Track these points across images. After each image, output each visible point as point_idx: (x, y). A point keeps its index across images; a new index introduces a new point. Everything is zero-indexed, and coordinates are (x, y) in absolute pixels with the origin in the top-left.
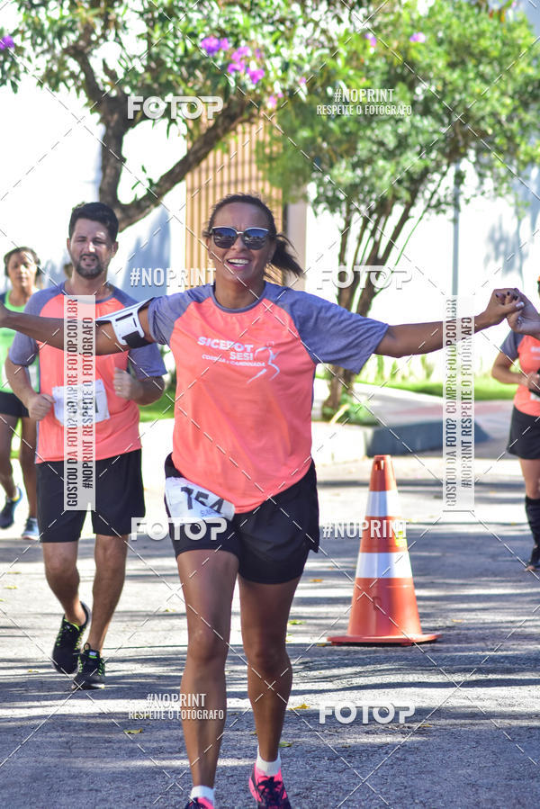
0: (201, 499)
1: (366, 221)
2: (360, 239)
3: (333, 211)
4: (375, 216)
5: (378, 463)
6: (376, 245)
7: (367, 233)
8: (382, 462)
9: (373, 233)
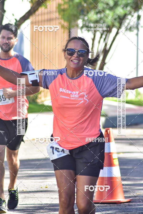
0: (57, 150)
1: (102, 35)
2: (99, 42)
3: (88, 31)
4: (105, 33)
5: (107, 131)
6: (106, 45)
7: (102, 40)
8: (108, 131)
9: (105, 40)
